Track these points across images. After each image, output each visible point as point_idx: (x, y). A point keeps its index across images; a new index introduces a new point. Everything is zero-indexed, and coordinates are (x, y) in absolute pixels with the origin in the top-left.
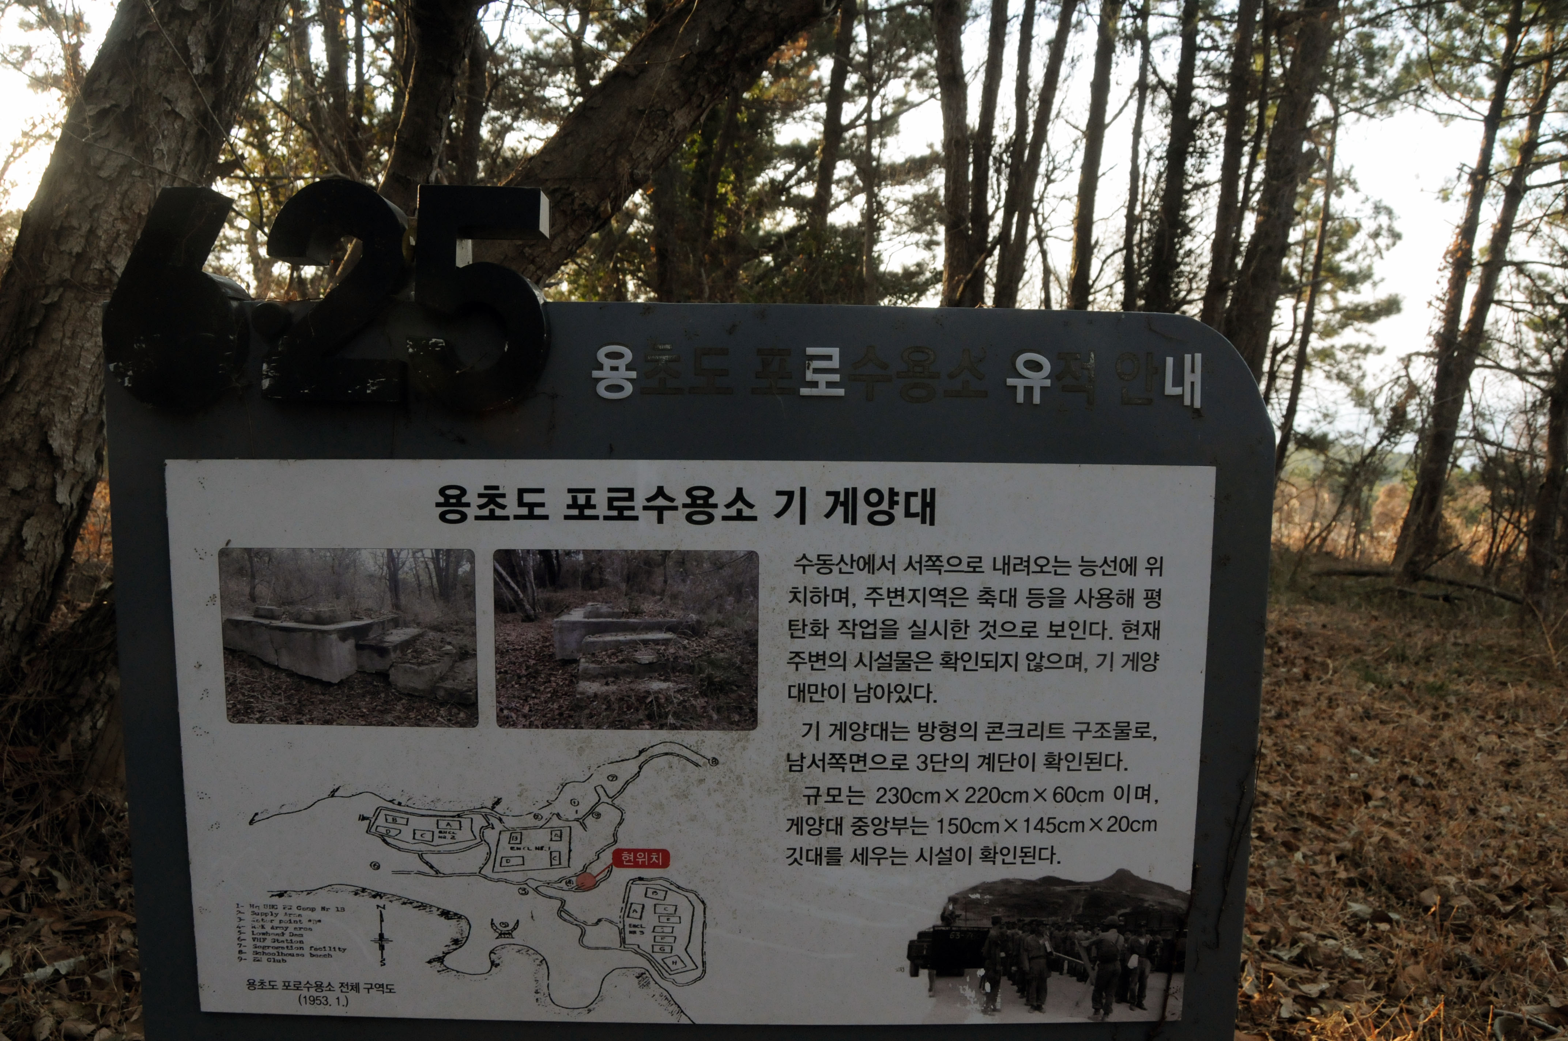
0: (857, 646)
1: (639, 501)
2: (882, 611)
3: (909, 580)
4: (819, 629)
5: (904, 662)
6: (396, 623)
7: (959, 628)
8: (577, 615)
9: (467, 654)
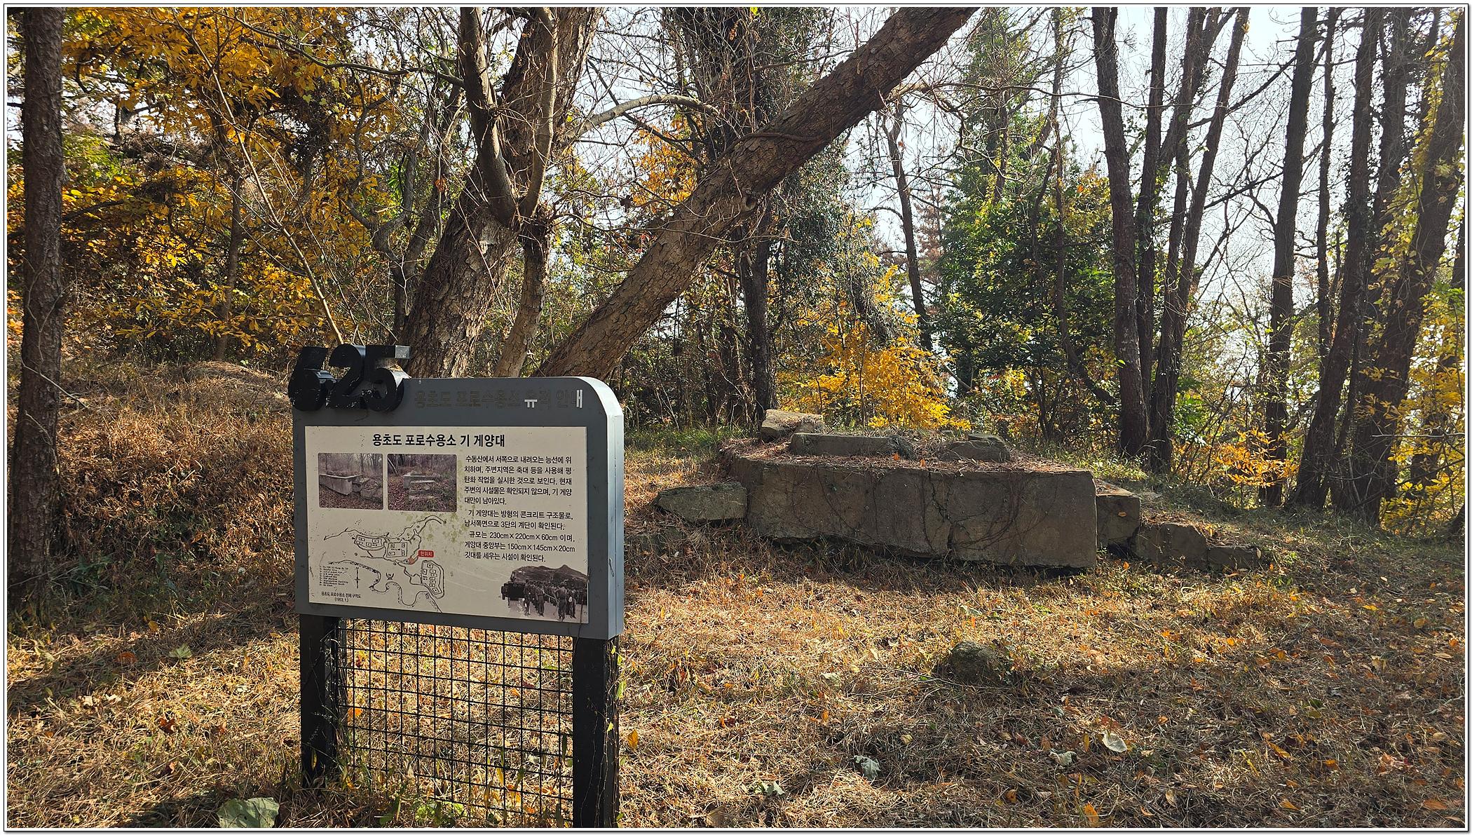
0: (483, 485)
1: (425, 439)
2: (490, 474)
3: (497, 464)
4: (473, 480)
5: (496, 491)
6: (363, 477)
7: (512, 480)
8: (409, 475)
9: (381, 487)
